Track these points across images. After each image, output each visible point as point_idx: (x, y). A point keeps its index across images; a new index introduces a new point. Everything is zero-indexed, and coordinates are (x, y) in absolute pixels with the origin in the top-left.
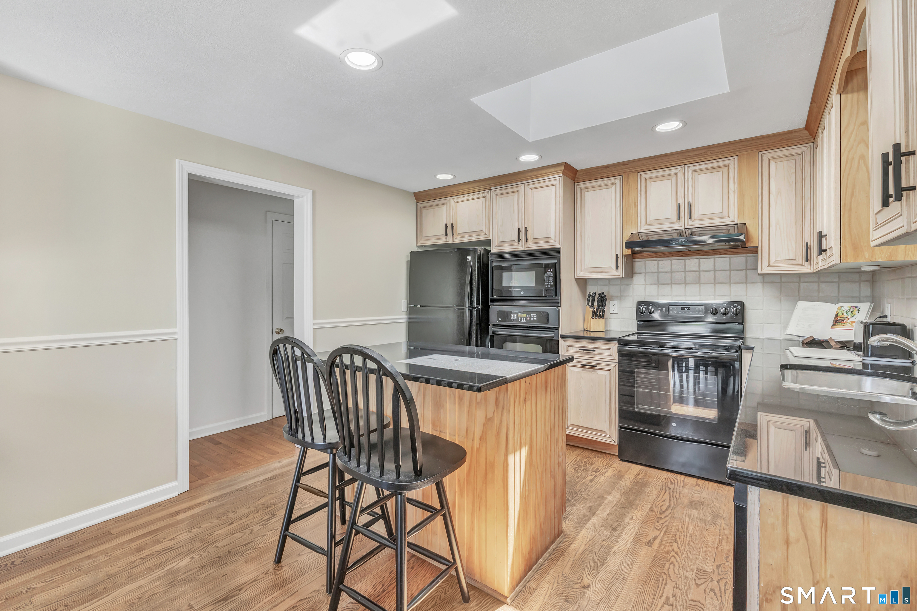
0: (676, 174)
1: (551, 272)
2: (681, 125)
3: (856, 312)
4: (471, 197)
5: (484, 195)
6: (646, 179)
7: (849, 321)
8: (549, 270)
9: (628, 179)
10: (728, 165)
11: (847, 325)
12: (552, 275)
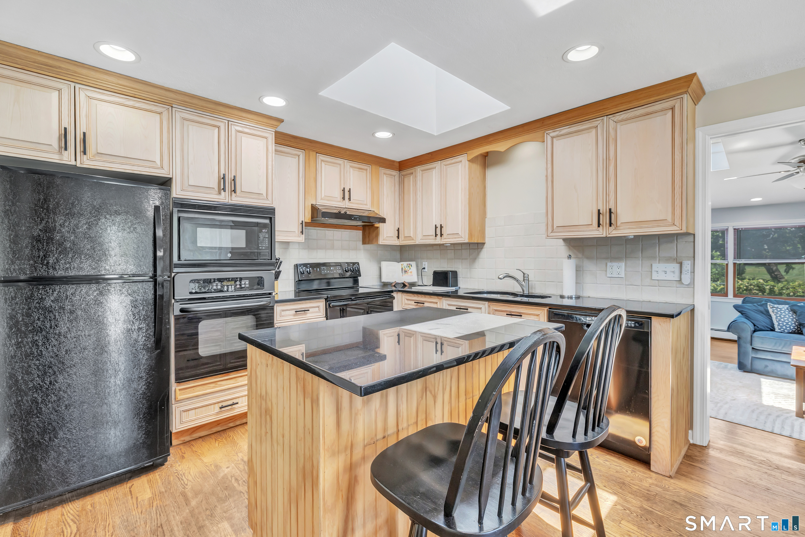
0: (340, 165)
1: (266, 233)
2: (391, 135)
3: (410, 267)
4: (137, 105)
5: (159, 110)
6: (322, 161)
7: (409, 271)
8: (264, 231)
9: (309, 156)
10: (366, 170)
11: (409, 273)
12: (266, 236)
